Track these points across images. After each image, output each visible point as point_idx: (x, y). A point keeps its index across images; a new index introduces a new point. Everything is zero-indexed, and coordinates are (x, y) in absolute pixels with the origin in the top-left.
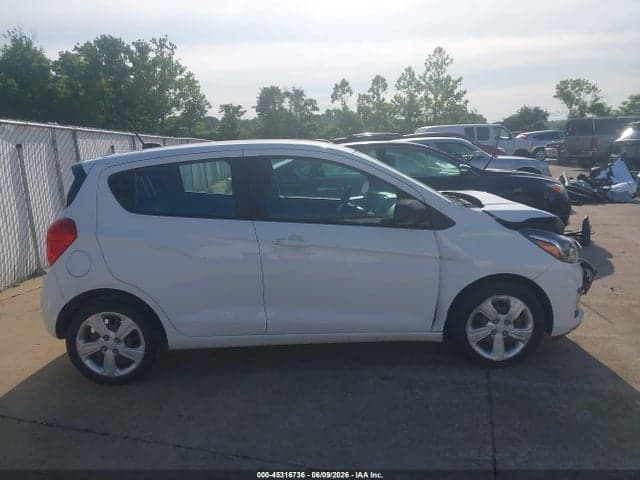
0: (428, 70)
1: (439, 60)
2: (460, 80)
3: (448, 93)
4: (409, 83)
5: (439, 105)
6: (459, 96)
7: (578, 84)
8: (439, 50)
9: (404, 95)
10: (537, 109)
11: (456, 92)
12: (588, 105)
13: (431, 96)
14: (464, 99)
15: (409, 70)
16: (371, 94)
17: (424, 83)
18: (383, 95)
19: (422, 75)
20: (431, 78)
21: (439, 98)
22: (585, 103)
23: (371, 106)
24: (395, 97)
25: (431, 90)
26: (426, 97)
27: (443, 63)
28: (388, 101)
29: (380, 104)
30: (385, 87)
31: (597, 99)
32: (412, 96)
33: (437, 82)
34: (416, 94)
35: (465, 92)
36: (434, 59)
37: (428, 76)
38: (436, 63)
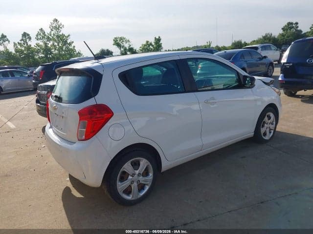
0: (52, 30)
1: (56, 26)
2: (69, 36)
3: (65, 43)
4: (43, 37)
5: (61, 48)
6: (70, 44)
7: (121, 39)
8: (56, 20)
9: (41, 43)
10: (108, 50)
11: (68, 41)
12: (127, 48)
13: (56, 44)
14: (73, 45)
15: (41, 30)
16: (22, 42)
17: (51, 37)
18: (29, 43)
19: (49, 33)
20: (54, 34)
21: (60, 45)
22: (126, 47)
23: (23, 49)
24: (37, 44)
25: (55, 41)
26: (53, 44)
27: (59, 27)
28: (33, 46)
29: (29, 48)
30: (30, 38)
31: (130, 46)
32: (46, 44)
33: (58, 37)
34: (48, 42)
35: (73, 42)
36: (54, 25)
37: (52, 34)
38: (56, 27)
